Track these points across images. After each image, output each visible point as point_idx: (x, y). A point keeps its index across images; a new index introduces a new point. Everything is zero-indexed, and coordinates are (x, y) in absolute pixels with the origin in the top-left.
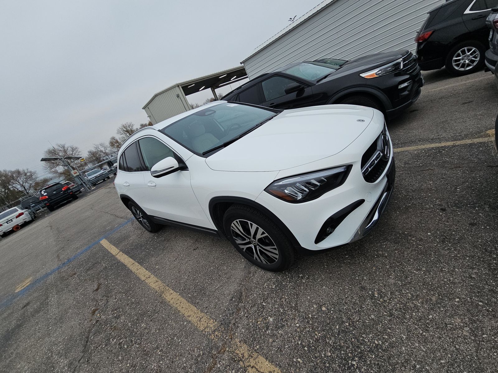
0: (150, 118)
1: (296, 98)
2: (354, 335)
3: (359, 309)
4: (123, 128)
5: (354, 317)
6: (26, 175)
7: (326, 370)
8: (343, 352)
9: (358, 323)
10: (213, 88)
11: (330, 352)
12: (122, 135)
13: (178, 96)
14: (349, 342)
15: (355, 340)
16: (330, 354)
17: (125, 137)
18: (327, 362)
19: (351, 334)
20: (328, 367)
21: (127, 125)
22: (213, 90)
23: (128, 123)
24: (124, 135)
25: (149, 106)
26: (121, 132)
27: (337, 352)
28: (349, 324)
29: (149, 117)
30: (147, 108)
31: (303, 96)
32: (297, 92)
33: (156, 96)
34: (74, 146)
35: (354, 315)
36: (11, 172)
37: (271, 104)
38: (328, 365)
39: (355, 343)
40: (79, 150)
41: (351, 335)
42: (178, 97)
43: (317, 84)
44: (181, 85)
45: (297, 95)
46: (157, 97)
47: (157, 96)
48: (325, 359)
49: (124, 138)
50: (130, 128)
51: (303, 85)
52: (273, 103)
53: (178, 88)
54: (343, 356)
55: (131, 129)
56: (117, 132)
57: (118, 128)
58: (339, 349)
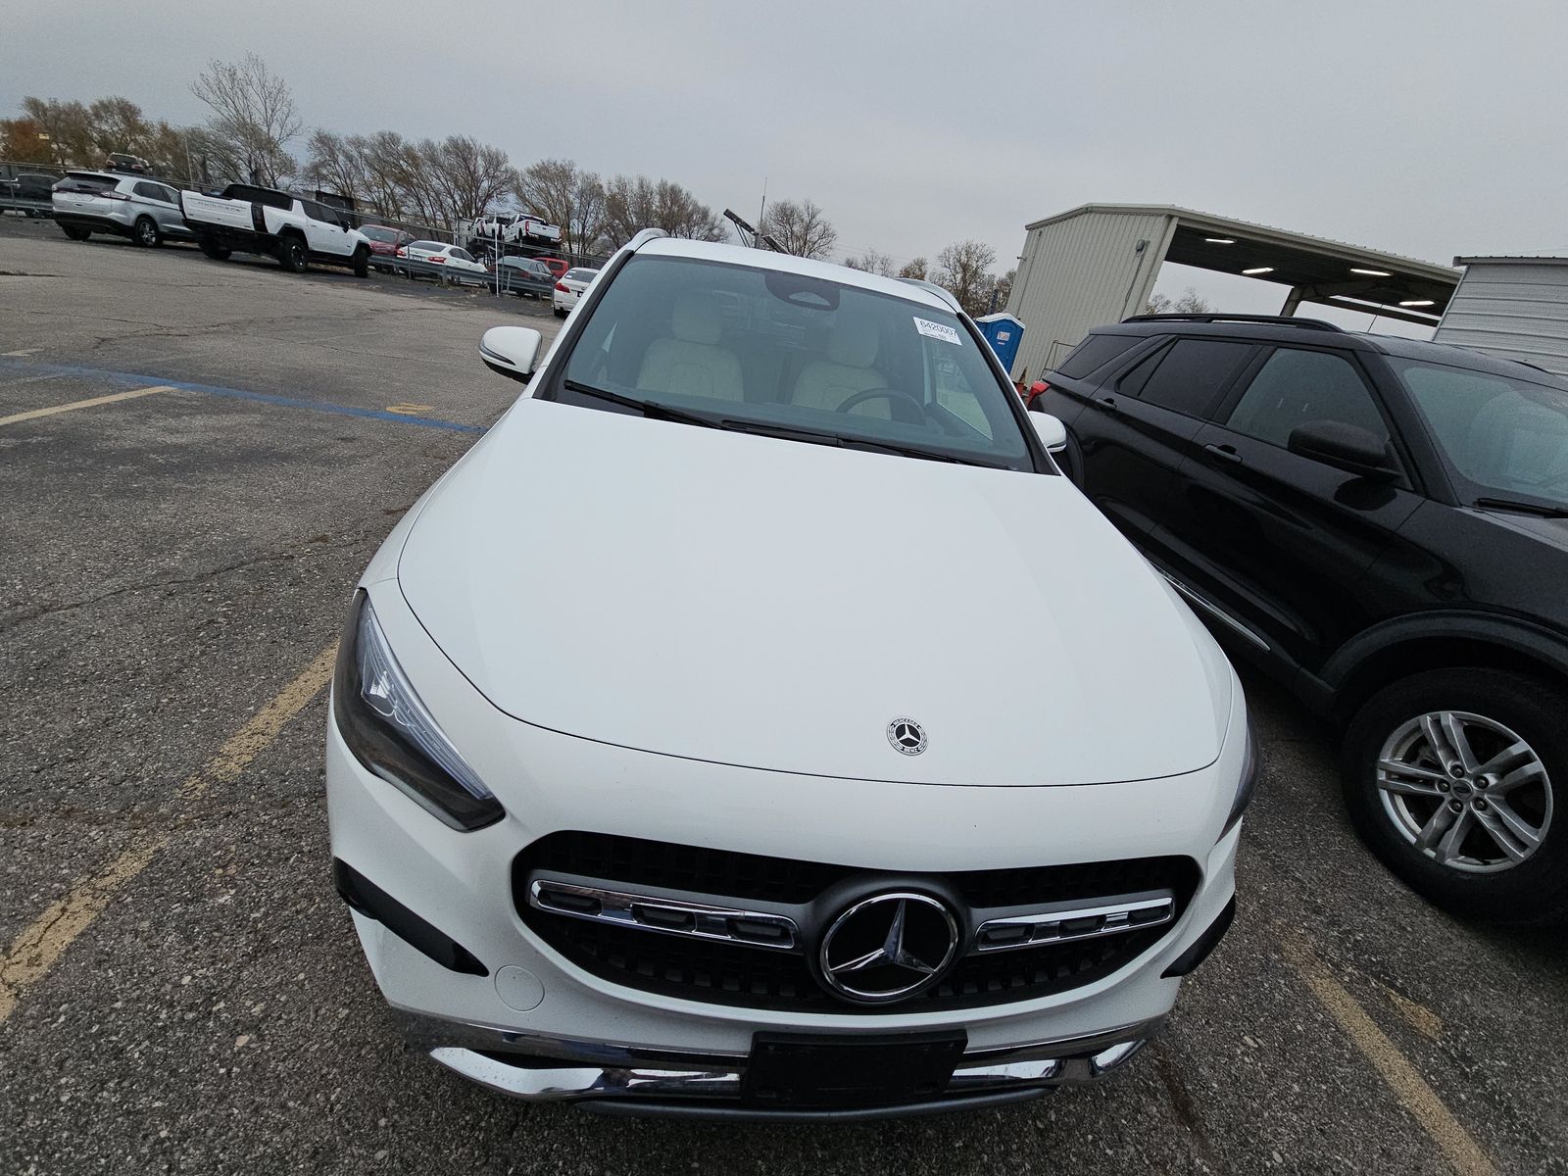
0: (1021, 265)
1: (1331, 499)
2: (121, 1160)
3: (222, 1162)
4: (963, 253)
5: (191, 1151)
6: (711, 230)
7: (19, 1096)
8: (65, 1135)
9: (165, 1167)
10: (1302, 294)
11: (71, 1099)
12: (945, 270)
13: (1142, 248)
14: (96, 1148)
15: (101, 1166)
16: (64, 1099)
17: (948, 277)
18: (40, 1095)
19: (124, 1152)
20: (27, 1099)
21: (978, 251)
22: (1294, 297)
23: (986, 248)
24: (947, 272)
25: (1045, 230)
26: (951, 260)
27: (69, 1118)
28: (162, 1141)
29: (1023, 260)
30: (1038, 231)
31: (1368, 515)
32: (1351, 476)
33: (1087, 210)
34: (833, 228)
35: (196, 1149)
36: (695, 205)
37: (1224, 448)
38: (32, 1099)
39: (91, 1167)
40: (834, 244)
41: (120, 1151)
42: (1141, 250)
43: (1468, 511)
44: (1180, 218)
45: (1345, 492)
46: (1087, 215)
47: (1091, 212)
48: (52, 1089)
49: (943, 278)
50: (980, 263)
51: (1402, 468)
52: (1231, 450)
53: (1165, 224)
54: (55, 1137)
55: (977, 268)
56: (941, 252)
57: (953, 246)
58: (76, 1124)
